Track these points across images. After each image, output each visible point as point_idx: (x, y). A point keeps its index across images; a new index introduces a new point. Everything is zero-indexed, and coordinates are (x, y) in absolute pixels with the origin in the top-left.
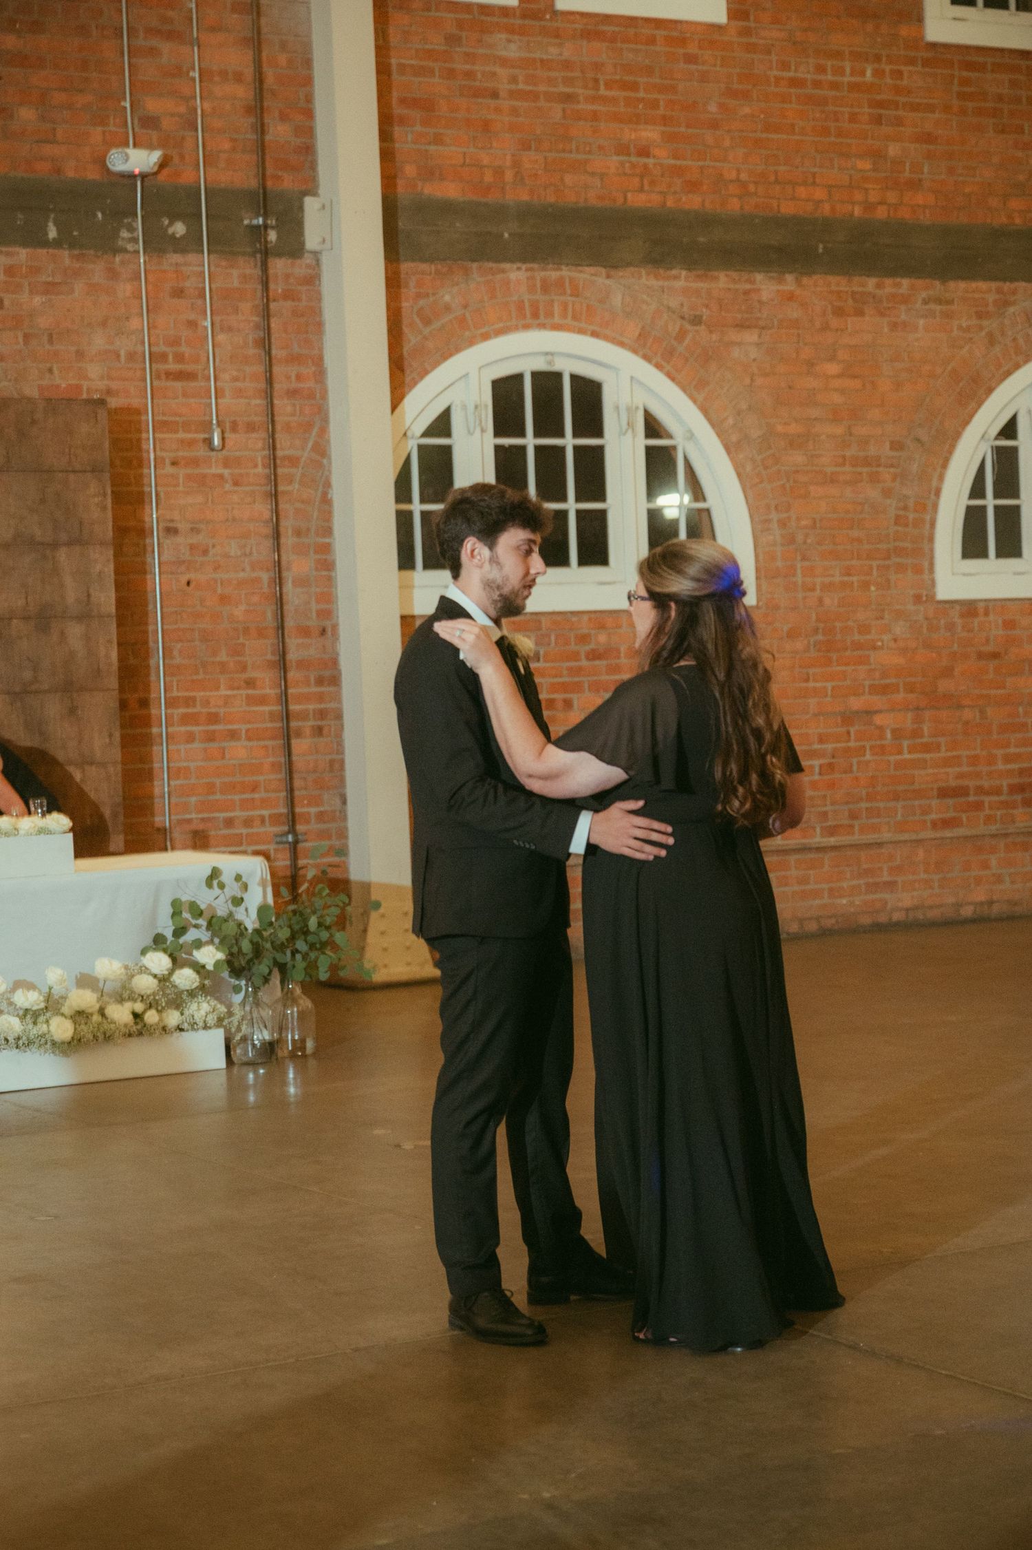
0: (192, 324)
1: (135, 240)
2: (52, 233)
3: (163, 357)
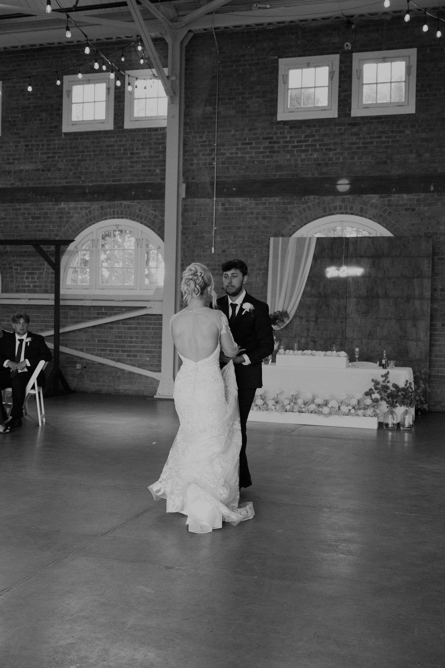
2: (432, 189)
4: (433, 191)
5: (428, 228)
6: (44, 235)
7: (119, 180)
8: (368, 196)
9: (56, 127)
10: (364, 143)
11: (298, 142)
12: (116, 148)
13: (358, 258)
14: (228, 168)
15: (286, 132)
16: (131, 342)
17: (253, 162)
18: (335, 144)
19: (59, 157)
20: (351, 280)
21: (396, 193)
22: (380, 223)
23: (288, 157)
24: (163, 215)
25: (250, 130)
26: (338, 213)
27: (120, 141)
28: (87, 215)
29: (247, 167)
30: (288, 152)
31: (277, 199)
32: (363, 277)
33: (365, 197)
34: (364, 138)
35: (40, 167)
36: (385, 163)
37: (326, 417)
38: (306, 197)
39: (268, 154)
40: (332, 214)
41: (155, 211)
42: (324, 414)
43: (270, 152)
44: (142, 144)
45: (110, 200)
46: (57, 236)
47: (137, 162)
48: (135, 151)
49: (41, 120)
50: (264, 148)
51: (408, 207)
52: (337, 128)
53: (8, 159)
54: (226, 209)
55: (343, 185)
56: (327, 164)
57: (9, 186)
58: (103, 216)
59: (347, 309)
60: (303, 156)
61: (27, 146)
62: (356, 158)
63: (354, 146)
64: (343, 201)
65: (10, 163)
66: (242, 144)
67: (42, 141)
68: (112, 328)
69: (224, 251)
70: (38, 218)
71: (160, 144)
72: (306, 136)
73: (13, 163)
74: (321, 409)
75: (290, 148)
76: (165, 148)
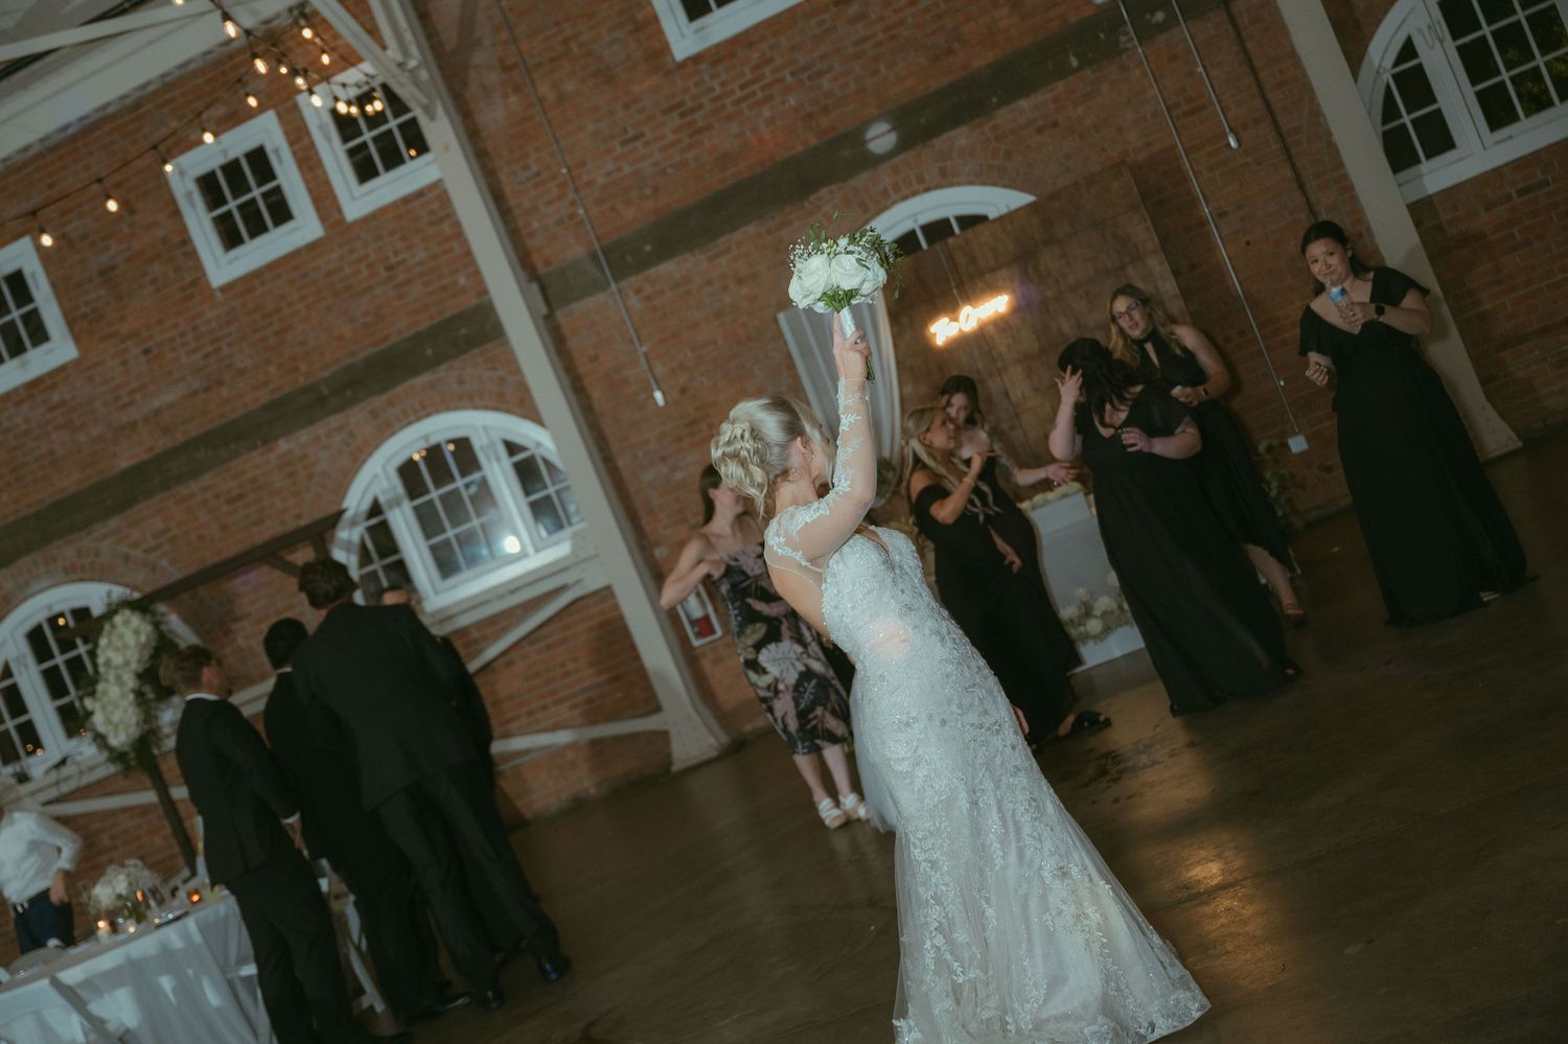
0: (1192, 74)
1: (1131, 39)
2: (1074, 62)
3: (1178, 105)
4: (1080, 68)
5: (1103, 149)
6: (269, 530)
7: (387, 338)
8: (945, 136)
9: (194, 283)
10: (885, 30)
11: (742, 87)
12: (348, 270)
13: (987, 276)
14: (613, 209)
15: (706, 78)
16: (566, 675)
17: (664, 172)
18: (823, 57)
19: (230, 345)
20: (991, 329)
21: (1000, 105)
22: (995, 184)
23: (734, 128)
24: (518, 371)
25: (627, 106)
26: (895, 202)
27: (351, 252)
28: (347, 444)
29: (656, 190)
30: (730, 118)
31: (751, 229)
32: (1016, 310)
33: (939, 142)
34: (882, 18)
35: (197, 384)
36: (950, 52)
37: (1101, 640)
38: (812, 198)
39: (687, 141)
40: (885, 209)
41: (494, 369)
42: (1095, 637)
43: (692, 135)
44: (403, 238)
45: (384, 390)
46: (299, 517)
47: (408, 282)
48: (393, 260)
49: (153, 282)
50: (675, 131)
51: (1041, 123)
52: (812, 22)
53: (117, 399)
54: (649, 298)
55: (880, 138)
56: (825, 109)
57: (145, 457)
58: (387, 430)
59: (1011, 393)
60: (766, 112)
61: (147, 352)
62: (883, 69)
63: (867, 45)
64: (896, 171)
65: (125, 406)
66: (623, 144)
67: (176, 326)
68: (510, 664)
69: (683, 391)
70: (240, 497)
71: (441, 220)
72: (755, 68)
73: (132, 403)
74: (1082, 629)
75: (730, 109)
76: (457, 225)
